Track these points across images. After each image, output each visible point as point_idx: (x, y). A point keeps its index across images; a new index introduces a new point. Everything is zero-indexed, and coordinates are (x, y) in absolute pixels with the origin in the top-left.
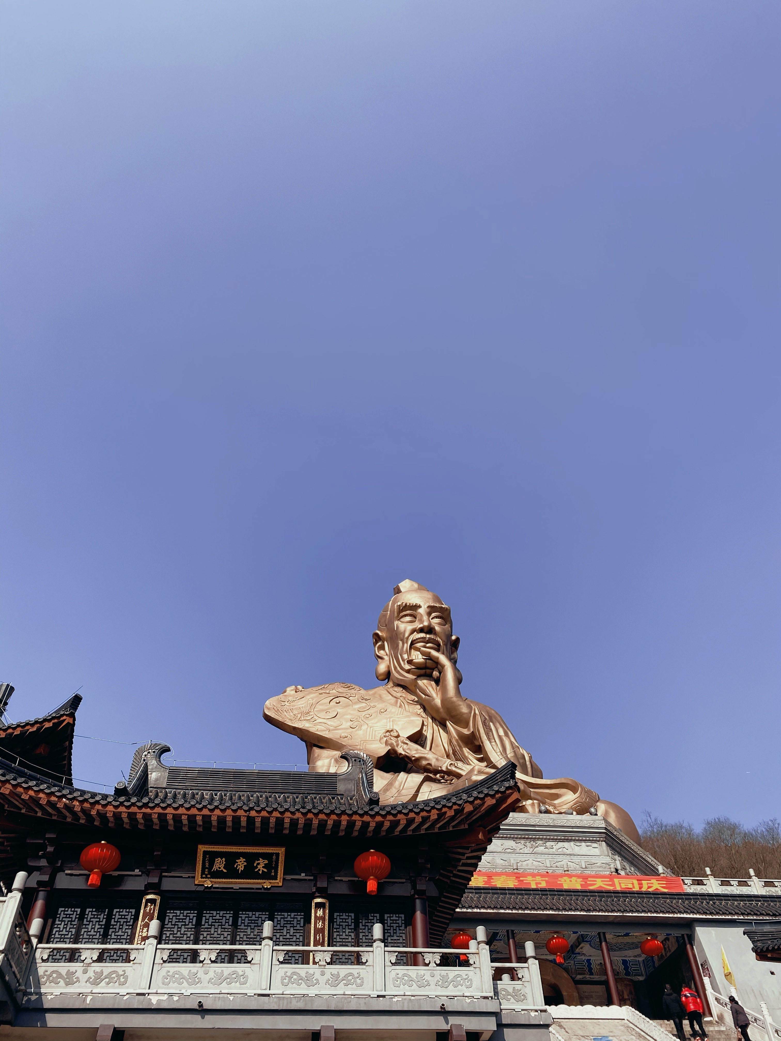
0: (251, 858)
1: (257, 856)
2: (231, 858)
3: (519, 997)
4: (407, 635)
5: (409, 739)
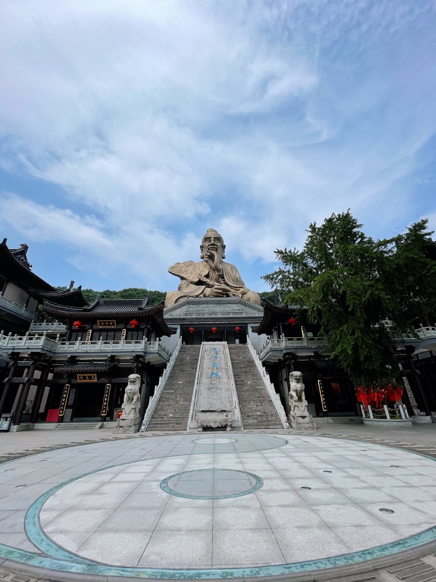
0: (109, 322)
1: (110, 322)
2: (105, 323)
3: (153, 348)
5: (205, 276)
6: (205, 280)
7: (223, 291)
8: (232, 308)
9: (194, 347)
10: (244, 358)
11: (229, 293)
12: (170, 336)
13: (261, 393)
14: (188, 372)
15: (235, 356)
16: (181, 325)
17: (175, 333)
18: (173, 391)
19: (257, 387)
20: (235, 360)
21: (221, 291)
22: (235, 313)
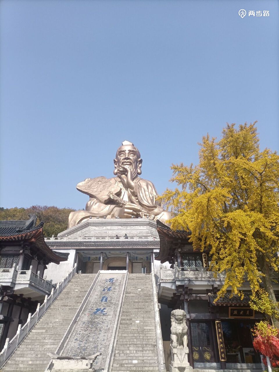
3: (24, 277)
4: (121, 161)
5: (116, 194)
6: (116, 198)
7: (134, 211)
8: (139, 231)
9: (88, 277)
10: (142, 290)
11: (140, 213)
12: (58, 263)
13: (147, 335)
14: (70, 307)
15: (132, 288)
16: (77, 250)
17: (66, 259)
18: (44, 331)
19: (145, 328)
20: (130, 293)
21: (131, 211)
22: (140, 237)
